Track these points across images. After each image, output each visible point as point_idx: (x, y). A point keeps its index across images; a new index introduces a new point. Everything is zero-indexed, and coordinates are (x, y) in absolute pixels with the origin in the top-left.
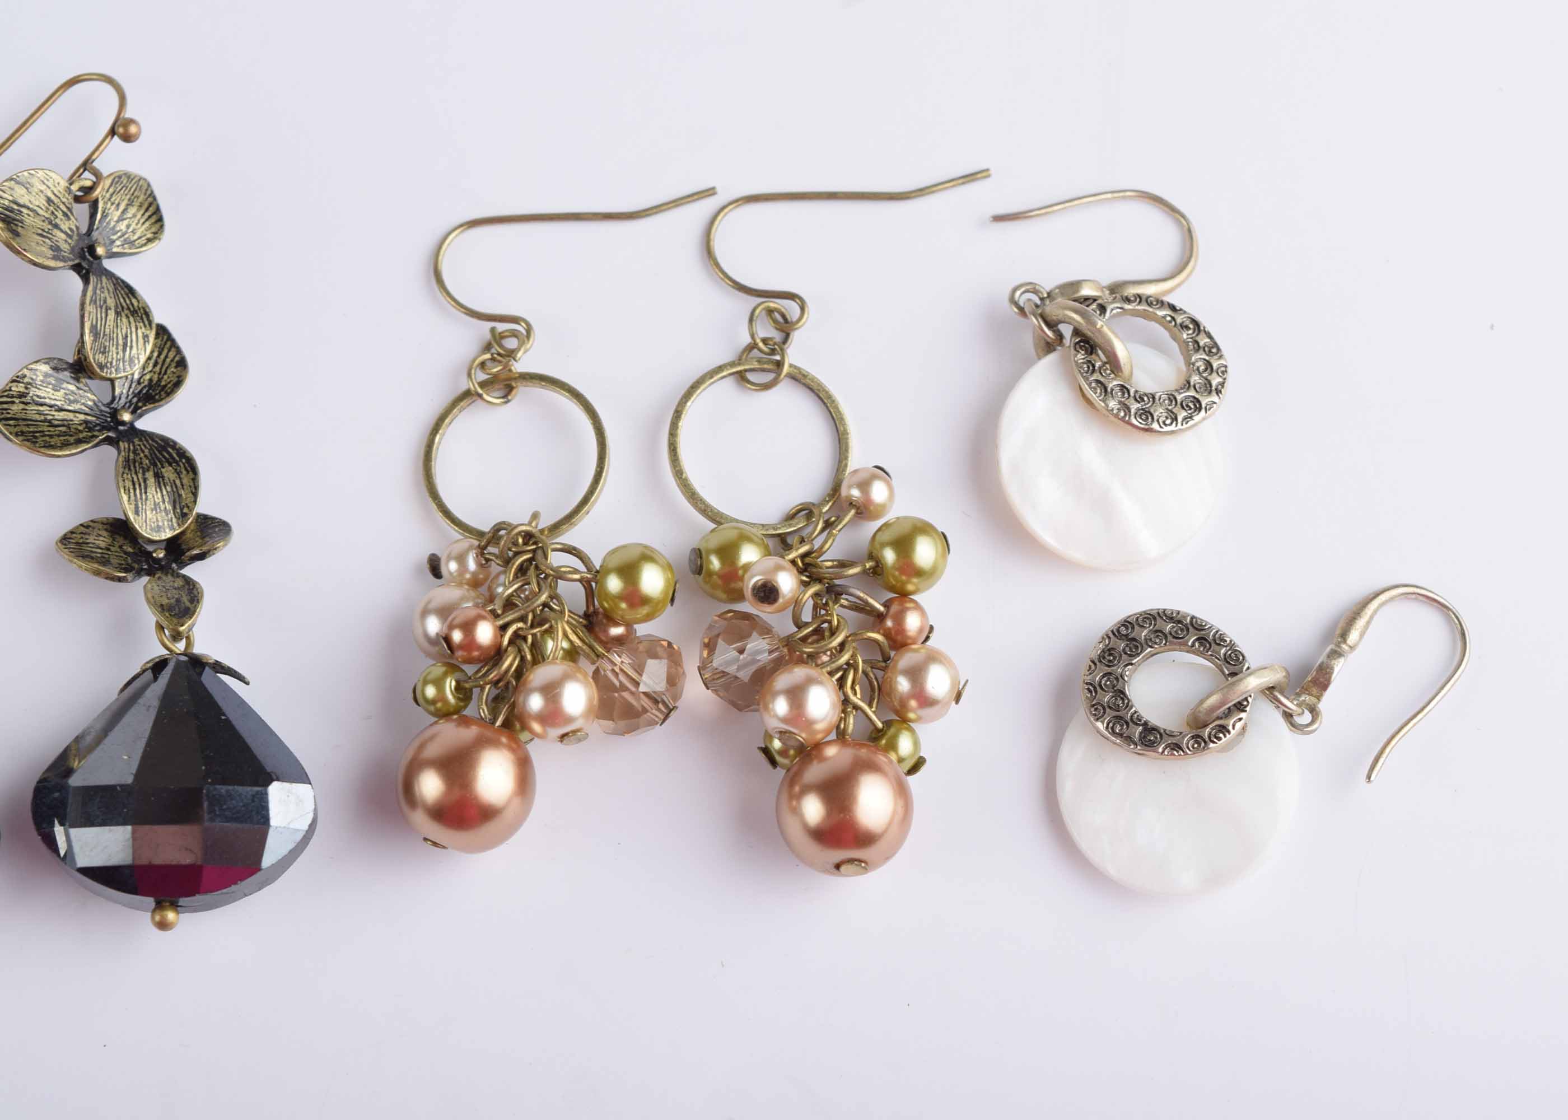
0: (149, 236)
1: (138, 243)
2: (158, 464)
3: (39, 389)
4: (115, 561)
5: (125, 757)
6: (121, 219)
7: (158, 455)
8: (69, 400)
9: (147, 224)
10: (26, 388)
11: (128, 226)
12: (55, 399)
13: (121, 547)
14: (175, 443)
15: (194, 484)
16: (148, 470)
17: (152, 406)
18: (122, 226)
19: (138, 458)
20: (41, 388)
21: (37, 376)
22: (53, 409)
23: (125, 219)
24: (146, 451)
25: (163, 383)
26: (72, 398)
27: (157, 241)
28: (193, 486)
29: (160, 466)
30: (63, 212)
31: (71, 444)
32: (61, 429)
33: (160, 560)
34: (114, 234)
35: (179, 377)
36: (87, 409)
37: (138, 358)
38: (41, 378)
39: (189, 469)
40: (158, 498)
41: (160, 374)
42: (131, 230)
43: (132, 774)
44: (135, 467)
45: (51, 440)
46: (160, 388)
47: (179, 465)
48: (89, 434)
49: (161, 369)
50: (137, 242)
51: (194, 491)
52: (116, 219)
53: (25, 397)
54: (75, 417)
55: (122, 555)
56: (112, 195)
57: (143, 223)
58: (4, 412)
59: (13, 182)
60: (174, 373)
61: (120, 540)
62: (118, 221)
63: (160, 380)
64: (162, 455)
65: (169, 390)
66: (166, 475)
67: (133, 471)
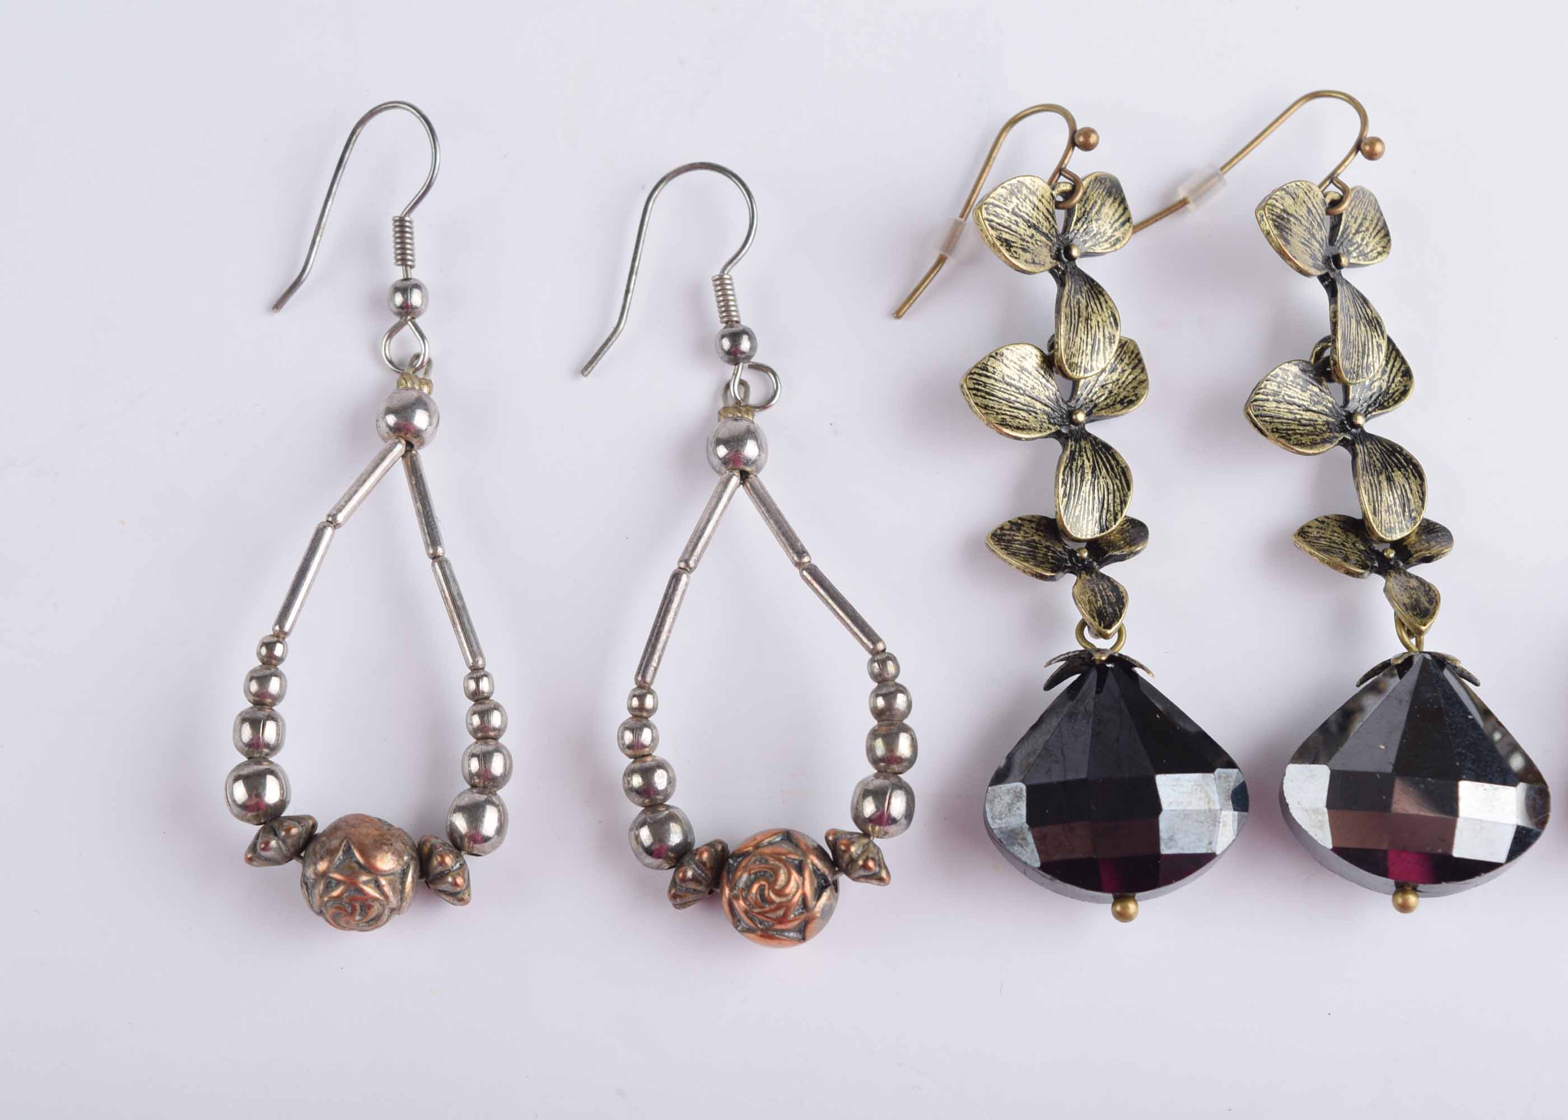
0: (1380, 249)
1: (1371, 256)
2: (1389, 468)
3: (1290, 389)
4: (1353, 558)
5: (1382, 747)
6: (1357, 232)
7: (1388, 459)
8: (1314, 401)
9: (1377, 238)
10: (1279, 387)
11: (1363, 239)
12: (1303, 400)
13: (1354, 544)
14: (1402, 449)
15: (1421, 489)
16: (1381, 473)
17: (1381, 412)
18: (1358, 238)
19: (1372, 461)
20: (1291, 387)
21: (1288, 376)
22: (1301, 409)
23: (1360, 232)
24: (1378, 454)
25: (1391, 391)
26: (1316, 400)
27: (1385, 255)
28: (1420, 491)
29: (1391, 470)
30: (1318, 222)
31: (1319, 443)
32: (1308, 428)
33: (1391, 559)
34: (1351, 246)
35: (1405, 386)
36: (1327, 411)
37: (1373, 366)
38: (1291, 378)
39: (1416, 475)
40: (1391, 501)
41: (1388, 382)
42: (1365, 242)
43: (1391, 763)
44: (1371, 470)
45: (1302, 438)
46: (1388, 396)
47: (1407, 471)
48: (1331, 435)
49: (1389, 377)
50: (1370, 254)
51: (1421, 496)
52: (1354, 231)
53: (1278, 395)
54: (1319, 417)
55: (1356, 551)
56: (1352, 209)
57: (1375, 237)
58: (1261, 408)
59: (1283, 192)
60: (1400, 382)
61: (1352, 537)
62: (1354, 234)
63: (1388, 388)
64: (1391, 459)
65: (1396, 399)
66: (1396, 479)
67: (1370, 473)
